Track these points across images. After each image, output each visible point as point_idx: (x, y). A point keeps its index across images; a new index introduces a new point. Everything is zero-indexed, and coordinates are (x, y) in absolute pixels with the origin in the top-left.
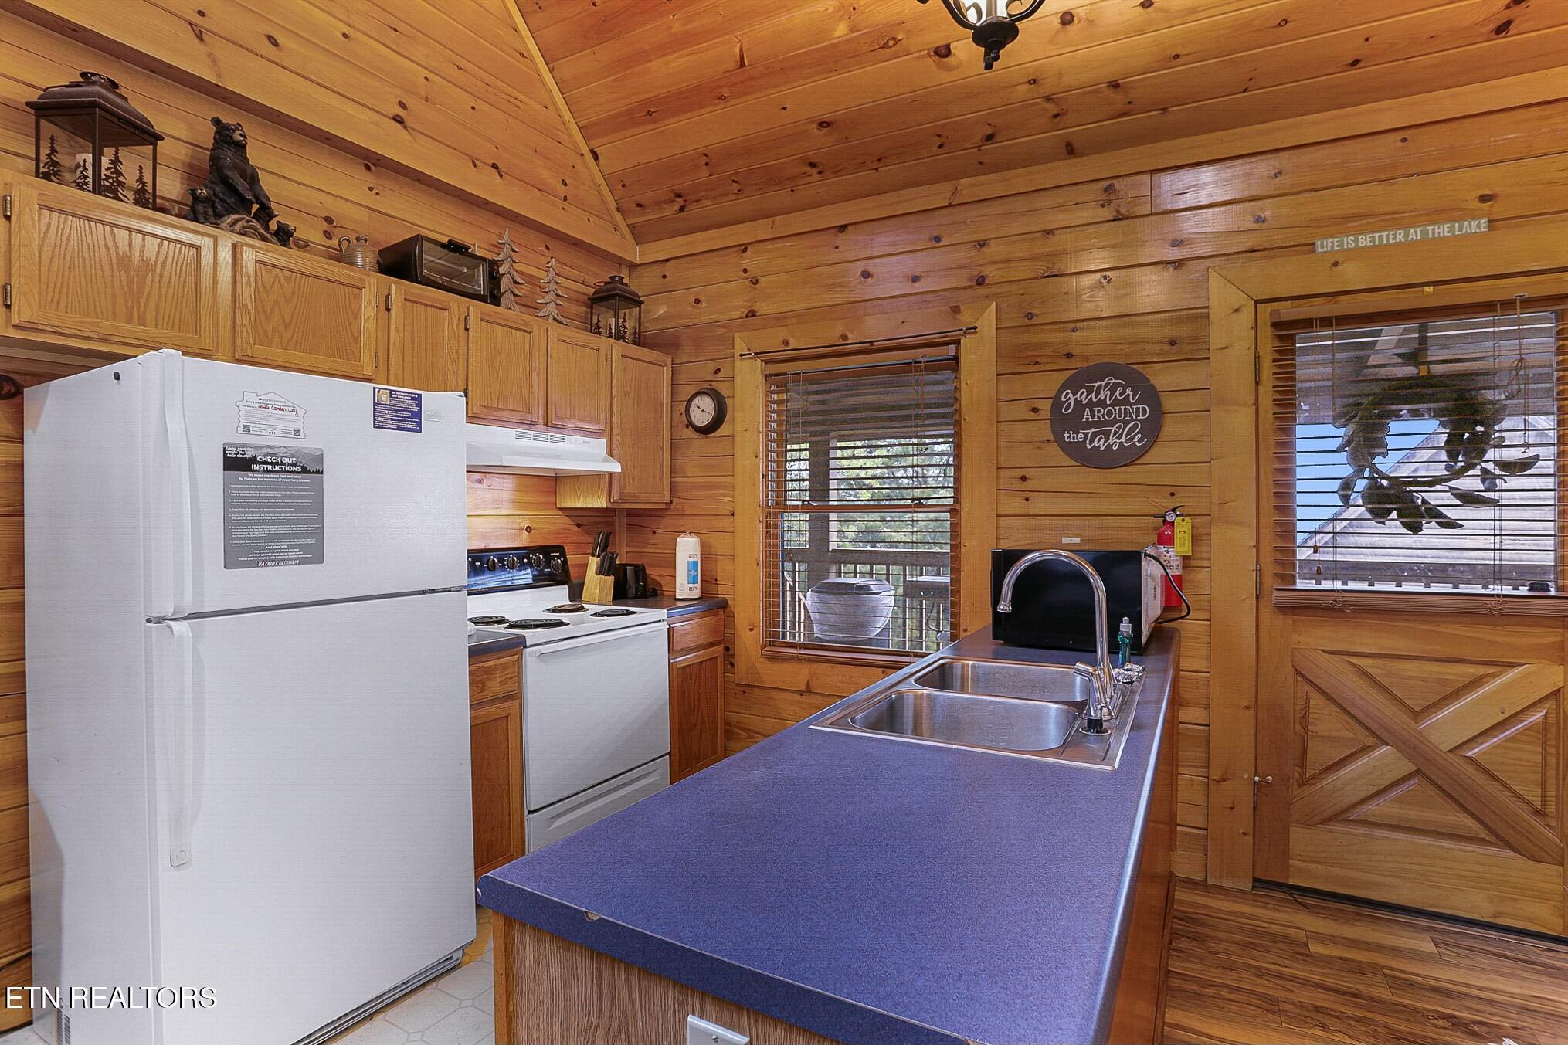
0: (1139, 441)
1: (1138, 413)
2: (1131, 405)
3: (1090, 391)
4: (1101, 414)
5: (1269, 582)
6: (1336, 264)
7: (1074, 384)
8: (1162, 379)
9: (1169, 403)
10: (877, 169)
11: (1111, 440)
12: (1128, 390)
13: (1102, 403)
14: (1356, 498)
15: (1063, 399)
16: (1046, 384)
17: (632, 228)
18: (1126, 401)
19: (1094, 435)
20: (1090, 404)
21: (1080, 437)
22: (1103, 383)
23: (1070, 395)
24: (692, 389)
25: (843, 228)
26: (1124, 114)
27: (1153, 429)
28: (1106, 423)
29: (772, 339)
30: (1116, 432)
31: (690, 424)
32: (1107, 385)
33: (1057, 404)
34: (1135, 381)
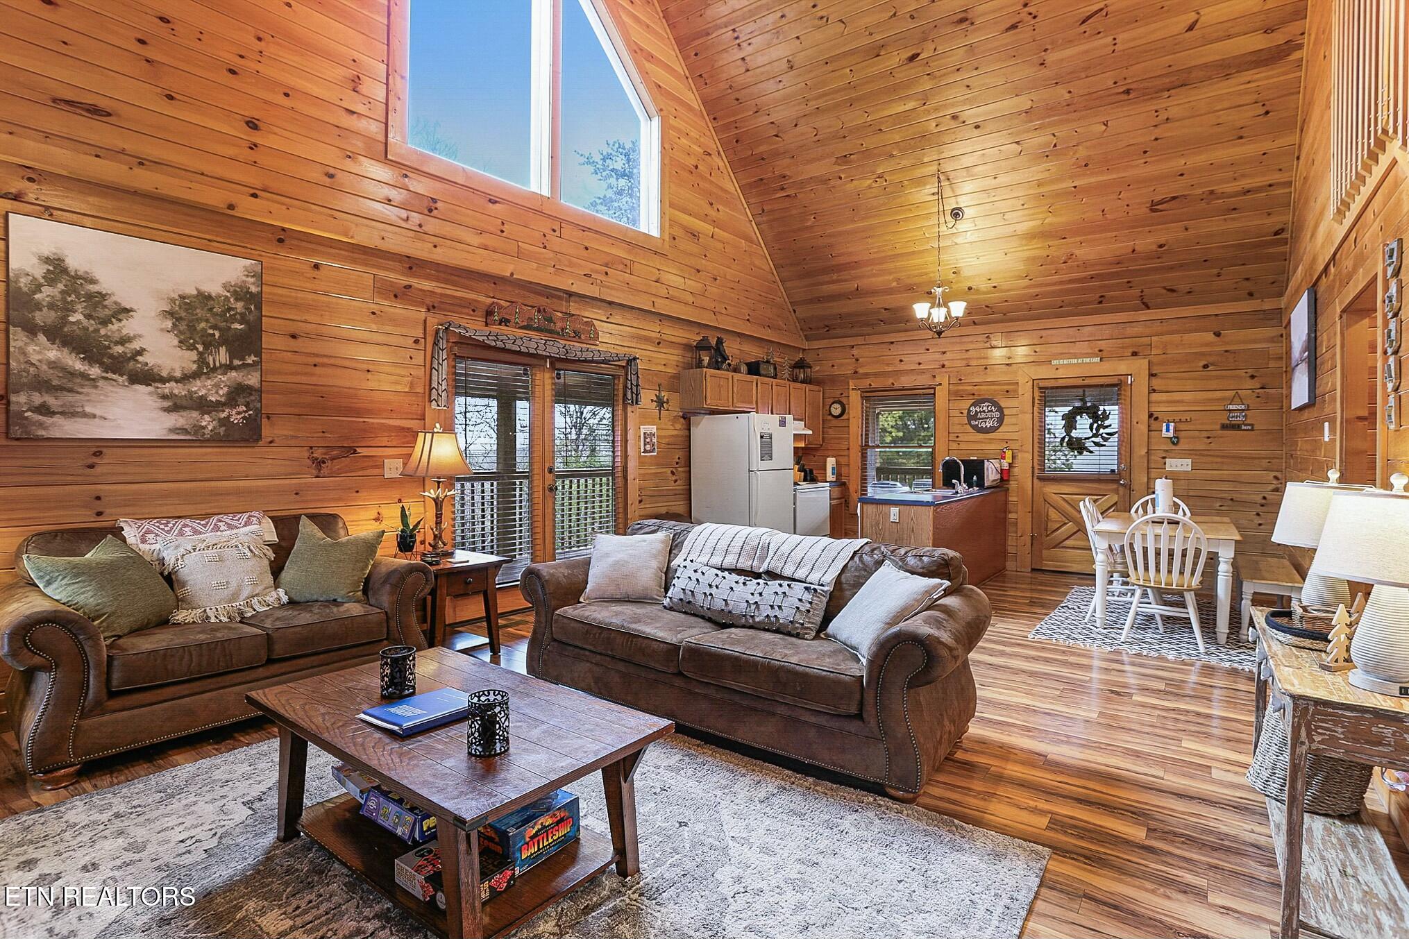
0: (997, 425)
1: (996, 415)
2: (994, 412)
3: (980, 407)
4: (984, 415)
5: (1036, 471)
6: (1057, 369)
7: (974, 405)
8: (1004, 403)
9: (1006, 412)
11: (987, 424)
12: (993, 407)
13: (984, 411)
14: (1065, 444)
15: (971, 409)
16: (965, 404)
17: (805, 336)
18: (992, 411)
19: (982, 422)
20: (980, 411)
21: (977, 423)
22: (985, 405)
23: (973, 408)
24: (832, 400)
25: (892, 343)
27: (1001, 420)
28: (986, 418)
29: (865, 383)
30: (988, 421)
31: (830, 414)
33: (969, 411)
34: (995, 404)
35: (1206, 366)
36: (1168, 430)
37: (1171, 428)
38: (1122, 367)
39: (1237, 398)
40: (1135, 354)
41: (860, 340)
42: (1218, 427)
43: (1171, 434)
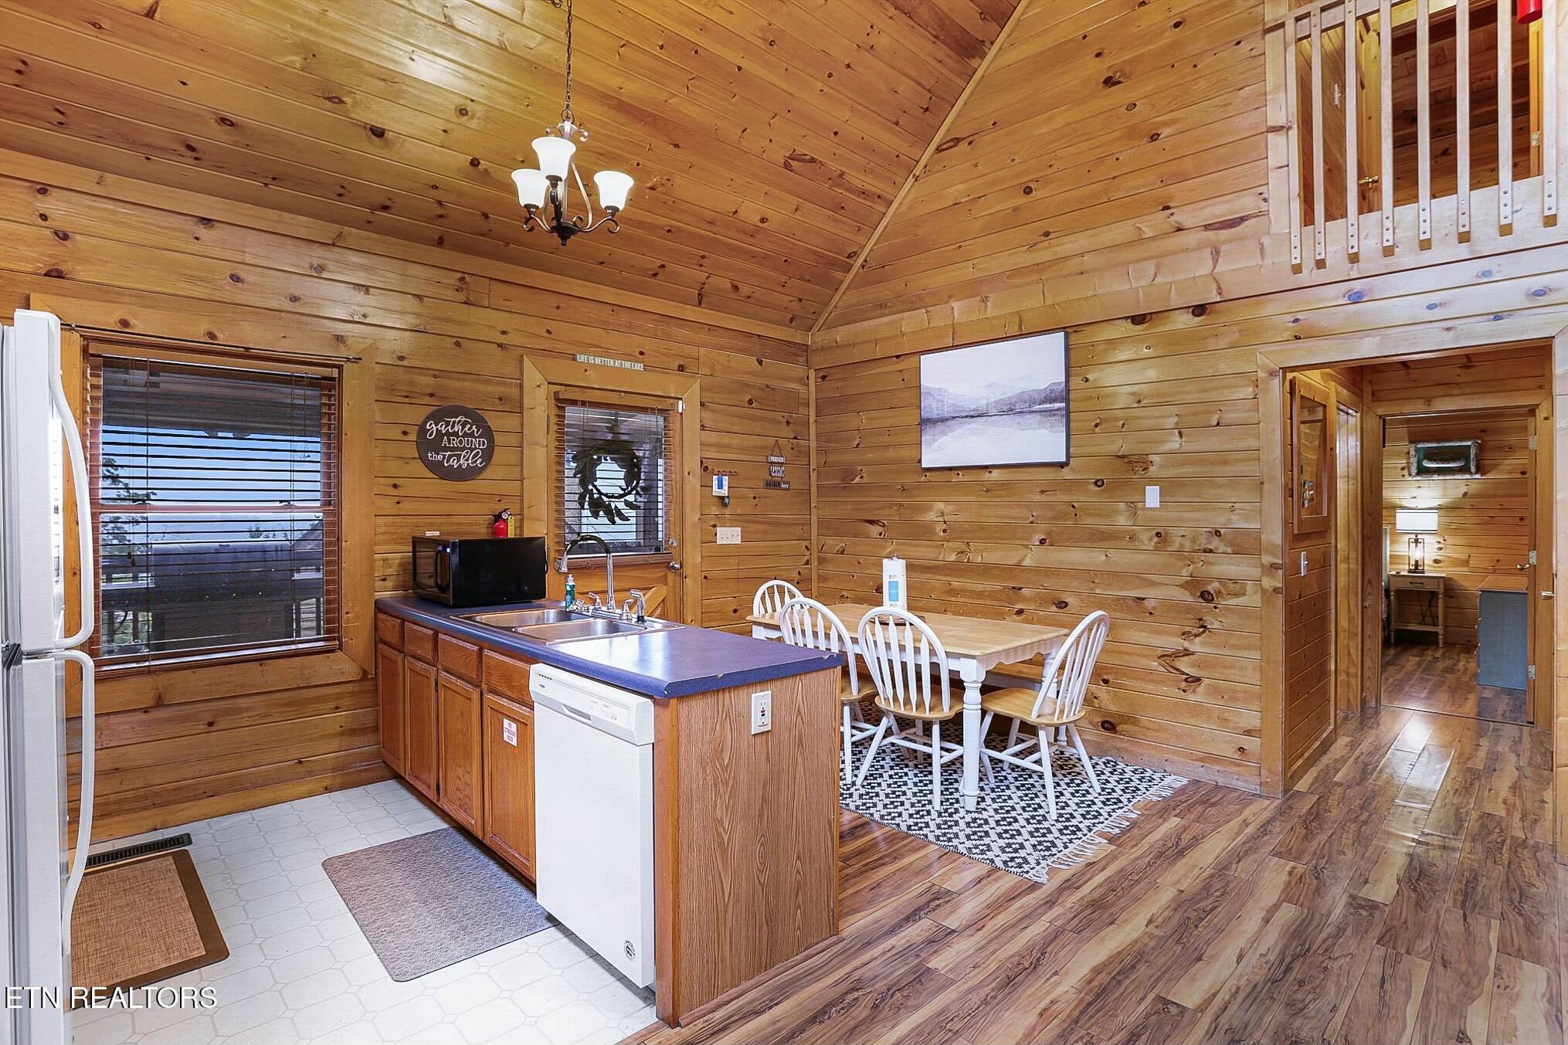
0: (480, 464)
1: (479, 443)
2: (475, 438)
3: (447, 424)
4: (455, 442)
6: (586, 370)
7: (437, 416)
8: (494, 422)
9: (498, 439)
10: (266, 185)
11: (461, 462)
12: (474, 427)
13: (456, 434)
15: (428, 427)
16: (414, 415)
18: (472, 435)
19: (450, 457)
20: (448, 434)
21: (440, 457)
22: (457, 420)
23: (433, 425)
25: (206, 221)
26: (483, 235)
27: (488, 455)
28: (458, 449)
29: (102, 314)
30: (465, 456)
32: (460, 421)
33: (422, 431)
34: (479, 421)
35: (750, 402)
36: (720, 486)
37: (725, 483)
38: (670, 385)
39: (777, 449)
40: (681, 368)
41: (84, 178)
42: (761, 484)
43: (725, 492)
